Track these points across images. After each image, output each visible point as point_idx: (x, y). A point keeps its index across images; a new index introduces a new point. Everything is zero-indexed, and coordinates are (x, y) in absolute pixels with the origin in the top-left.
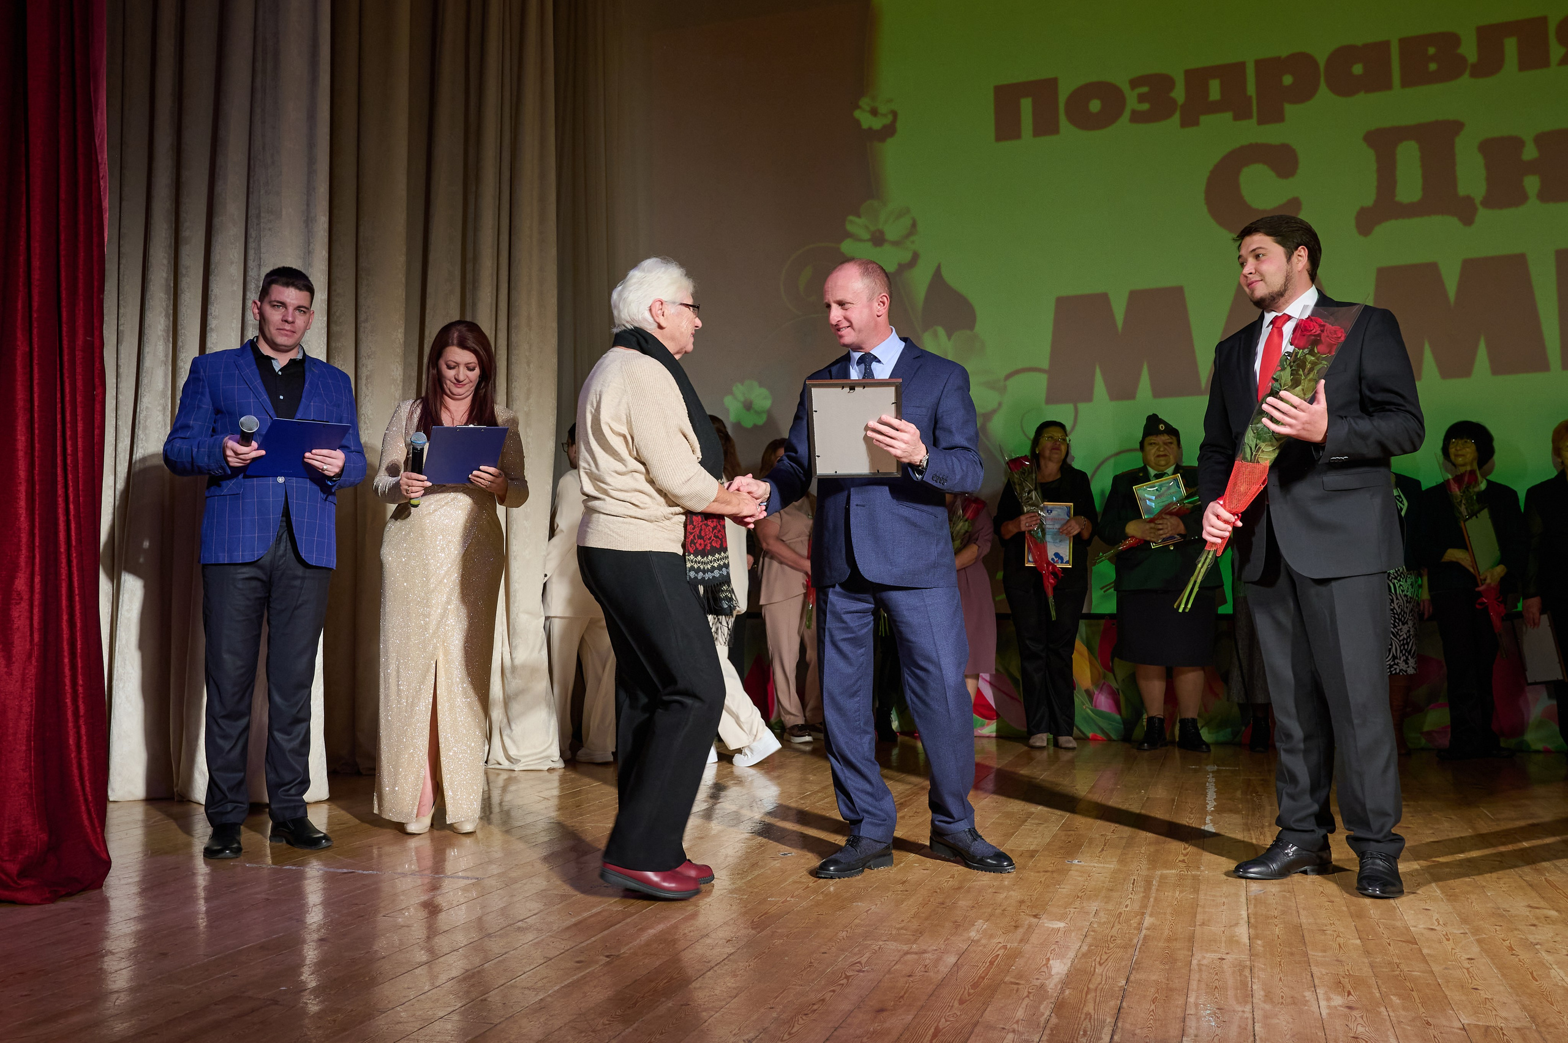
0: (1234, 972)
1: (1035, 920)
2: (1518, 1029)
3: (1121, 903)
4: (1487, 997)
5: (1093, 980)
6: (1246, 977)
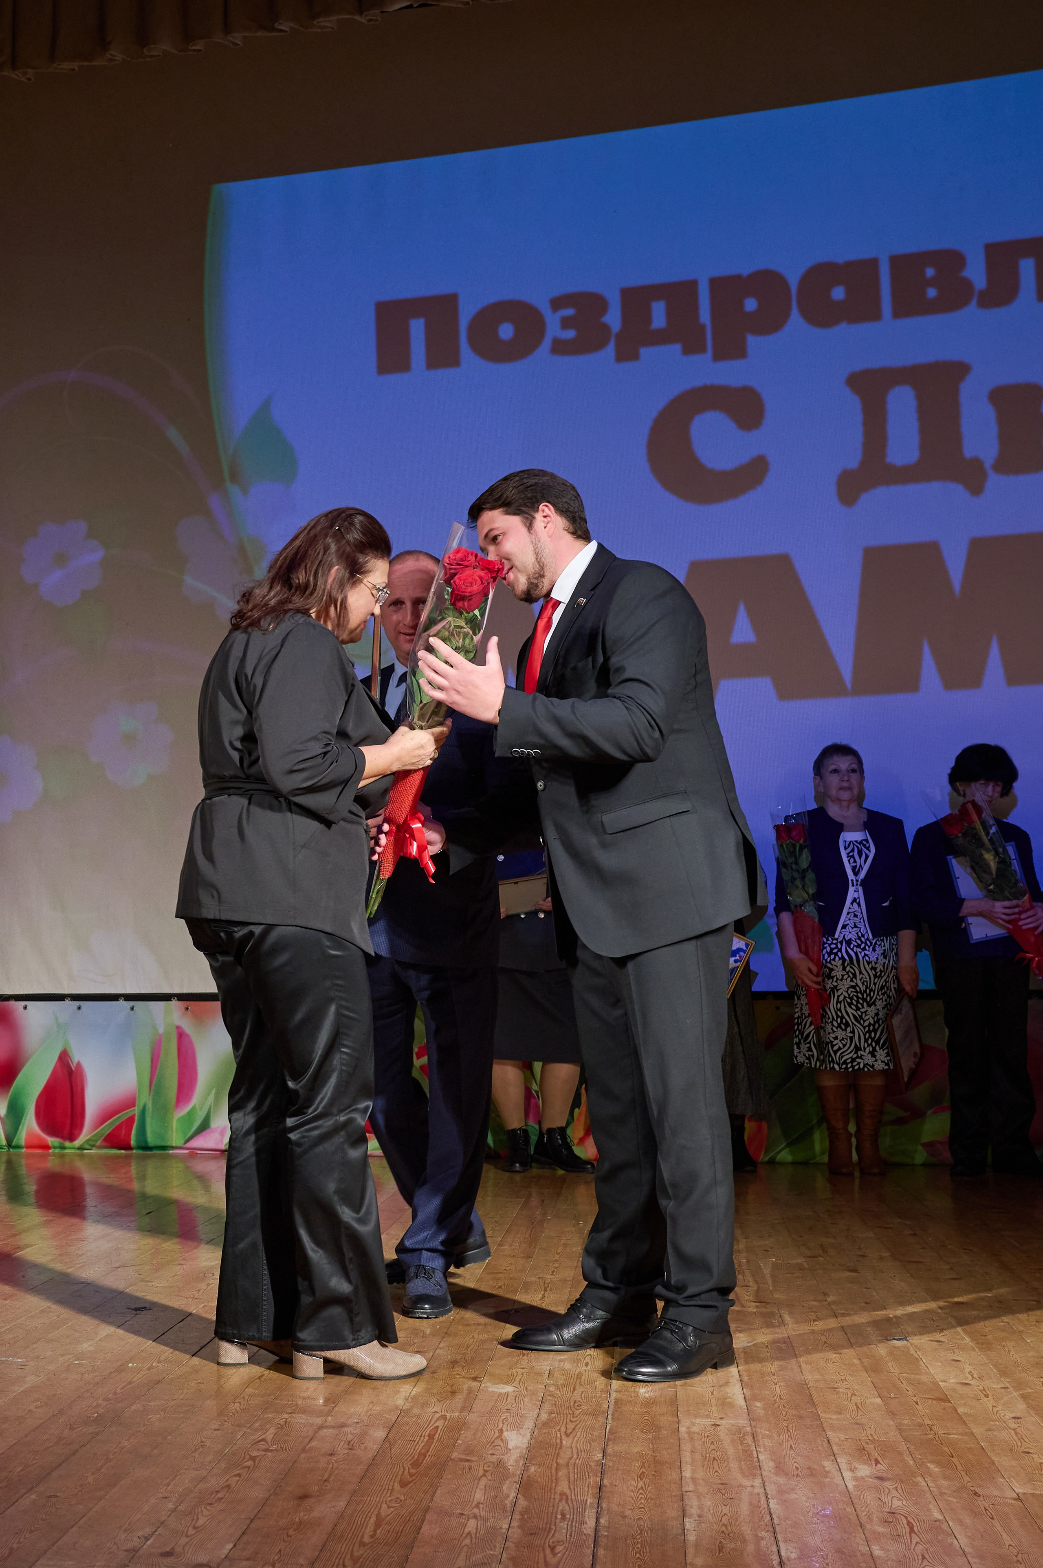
0: (733, 1441)
1: (475, 1384)
5: (562, 1454)
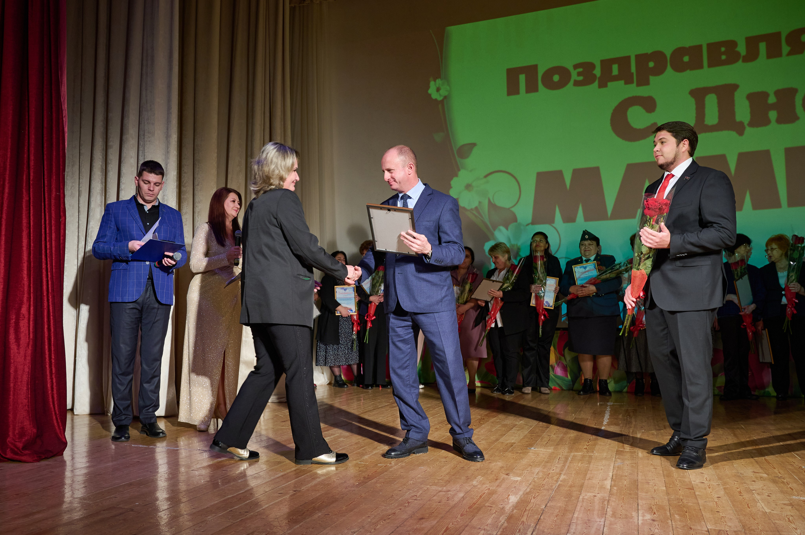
1: (506, 476)
2: (735, 532)
3: (551, 468)
4: (723, 516)
6: (605, 504)
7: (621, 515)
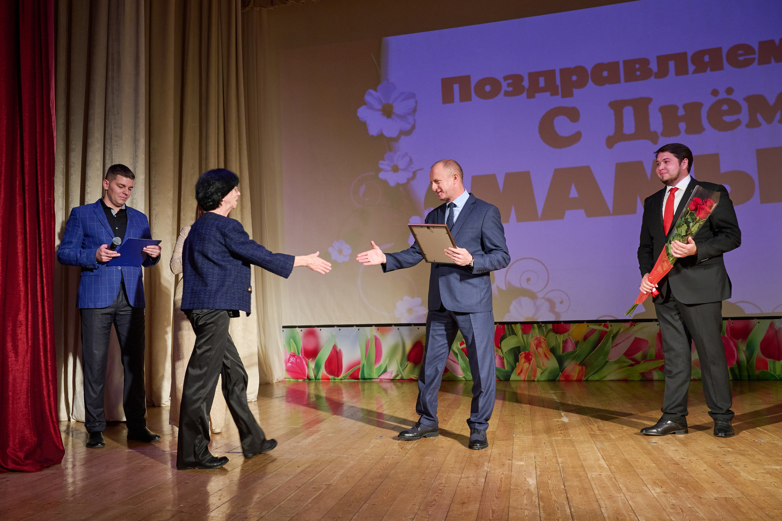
3: (544, 453)
5: (550, 487)
7: (634, 490)
